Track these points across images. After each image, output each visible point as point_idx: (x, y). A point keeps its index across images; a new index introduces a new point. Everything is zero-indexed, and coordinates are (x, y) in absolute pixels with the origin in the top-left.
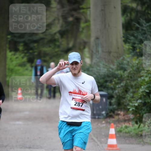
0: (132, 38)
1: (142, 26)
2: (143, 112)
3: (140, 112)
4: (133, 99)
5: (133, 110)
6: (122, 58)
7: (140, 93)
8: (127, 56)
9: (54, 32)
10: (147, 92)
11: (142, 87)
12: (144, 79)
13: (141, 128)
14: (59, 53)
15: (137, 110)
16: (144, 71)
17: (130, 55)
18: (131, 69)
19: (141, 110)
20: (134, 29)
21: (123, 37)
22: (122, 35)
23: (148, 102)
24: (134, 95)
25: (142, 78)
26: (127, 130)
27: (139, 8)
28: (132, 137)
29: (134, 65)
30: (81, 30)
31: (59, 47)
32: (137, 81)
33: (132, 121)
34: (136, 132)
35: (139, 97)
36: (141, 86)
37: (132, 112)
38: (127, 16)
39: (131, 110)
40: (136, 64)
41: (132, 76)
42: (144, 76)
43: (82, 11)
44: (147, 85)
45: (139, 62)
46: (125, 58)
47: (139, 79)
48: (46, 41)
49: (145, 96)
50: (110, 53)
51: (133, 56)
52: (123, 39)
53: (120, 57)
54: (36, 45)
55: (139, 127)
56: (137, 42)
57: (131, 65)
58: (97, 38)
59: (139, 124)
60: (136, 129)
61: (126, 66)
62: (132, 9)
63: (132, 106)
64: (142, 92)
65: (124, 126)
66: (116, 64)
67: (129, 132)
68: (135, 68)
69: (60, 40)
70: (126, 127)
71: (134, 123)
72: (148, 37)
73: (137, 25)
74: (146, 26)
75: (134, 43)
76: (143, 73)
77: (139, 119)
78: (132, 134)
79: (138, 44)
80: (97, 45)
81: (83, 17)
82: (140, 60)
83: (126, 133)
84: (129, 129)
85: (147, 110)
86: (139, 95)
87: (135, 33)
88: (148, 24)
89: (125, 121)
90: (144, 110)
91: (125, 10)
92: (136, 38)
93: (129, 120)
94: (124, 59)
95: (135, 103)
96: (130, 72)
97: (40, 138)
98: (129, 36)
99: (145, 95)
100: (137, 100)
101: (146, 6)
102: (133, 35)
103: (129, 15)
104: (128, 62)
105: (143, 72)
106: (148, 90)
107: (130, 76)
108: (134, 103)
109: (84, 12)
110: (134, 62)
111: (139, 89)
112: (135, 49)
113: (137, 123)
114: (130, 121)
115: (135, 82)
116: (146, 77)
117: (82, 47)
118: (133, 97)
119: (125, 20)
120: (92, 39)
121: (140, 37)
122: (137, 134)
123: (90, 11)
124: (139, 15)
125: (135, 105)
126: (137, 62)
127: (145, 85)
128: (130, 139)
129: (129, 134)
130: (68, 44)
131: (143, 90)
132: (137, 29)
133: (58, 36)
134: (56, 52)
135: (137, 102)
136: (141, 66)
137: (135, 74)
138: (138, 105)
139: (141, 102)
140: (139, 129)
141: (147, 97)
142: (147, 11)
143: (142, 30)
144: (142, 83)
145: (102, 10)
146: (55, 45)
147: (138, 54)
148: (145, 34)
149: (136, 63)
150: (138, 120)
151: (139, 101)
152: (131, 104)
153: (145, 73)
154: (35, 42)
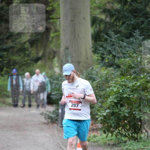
0: (101, 48)
1: (111, 37)
2: (111, 122)
3: (108, 121)
4: (101, 109)
5: (101, 119)
6: (91, 68)
7: (108, 103)
8: (96, 66)
9: (24, 41)
10: (115, 102)
11: (111, 97)
12: (112, 89)
13: (109, 137)
14: (29, 62)
15: (105, 120)
16: (113, 81)
17: (99, 66)
18: (100, 79)
19: (109, 120)
20: (103, 40)
21: (93, 48)
22: (91, 46)
23: (116, 112)
24: (102, 105)
25: (111, 88)
26: (95, 139)
27: (108, 20)
28: (100, 146)
29: (103, 76)
30: (50, 39)
31: (28, 56)
32: (105, 91)
33: (100, 131)
34: (104, 141)
35: (107, 106)
36: (109, 96)
37: (101, 121)
38: (96, 27)
39: (99, 119)
40: (105, 75)
41: (101, 86)
42: (113, 87)
43: (51, 21)
44: (115, 95)
45: (108, 73)
46: (94, 68)
47: (108, 89)
48: (16, 49)
49: (113, 106)
50: (79, 63)
51: (102, 66)
52: (93, 49)
53: (89, 67)
54: (5, 53)
55: (107, 137)
56: (105, 53)
57: (100, 75)
58: (67, 48)
59: (107, 134)
60: (104, 138)
61: (95, 76)
62: (101, 21)
63: (100, 116)
64: (110, 102)
65: (92, 135)
66: (85, 74)
67: (97, 142)
68: (103, 78)
69: (30, 50)
70: (95, 136)
71: (102, 132)
72: (116, 48)
73: (106, 37)
74: (115, 37)
75: (103, 54)
76: (111, 84)
77: (107, 128)
78: (100, 144)
79: (107, 55)
80: (66, 55)
81: (52, 27)
82: (108, 70)
83: (94, 142)
84: (97, 138)
85: (115, 120)
86: (107, 105)
87: (104, 44)
88: (116, 36)
89: (93, 130)
90: (112, 120)
91: (94, 21)
92: (105, 48)
93: (97, 129)
94: (92, 69)
95: (104, 113)
96: (99, 82)
97: (8, 146)
98: (98, 47)
99: (113, 104)
100: (106, 110)
101: (115, 17)
102: (102, 46)
103: (98, 26)
104: (97, 72)
105: (111, 82)
106: (117, 100)
107: (99, 86)
108: (102, 113)
109: (53, 22)
110: (103, 72)
111: (107, 99)
112: (104, 60)
113: (105, 132)
114: (98, 131)
115: (104, 92)
116: (115, 87)
117: (51, 57)
118: (101, 107)
119: (94, 31)
120: (62, 49)
121: (109, 48)
122: (105, 144)
123: (60, 21)
124: (108, 26)
125: (103, 115)
126: (106, 73)
127: (113, 95)
128: (98, 148)
129: (97, 143)
130: (38, 53)
131: (112, 100)
132: (106, 40)
133: (27, 45)
134: (25, 61)
135: (105, 112)
136: (109, 77)
137: (103, 84)
138: (107, 114)
139: (110, 112)
140: (107, 138)
141: (115, 107)
142: (115, 23)
143: (111, 41)
144: (110, 93)
145: (72, 21)
146: (25, 54)
147: (107, 64)
148: (113, 45)
149: (104, 73)
150: (106, 130)
151: (108, 111)
152: (99, 114)
153: (114, 83)
154: (5, 50)
